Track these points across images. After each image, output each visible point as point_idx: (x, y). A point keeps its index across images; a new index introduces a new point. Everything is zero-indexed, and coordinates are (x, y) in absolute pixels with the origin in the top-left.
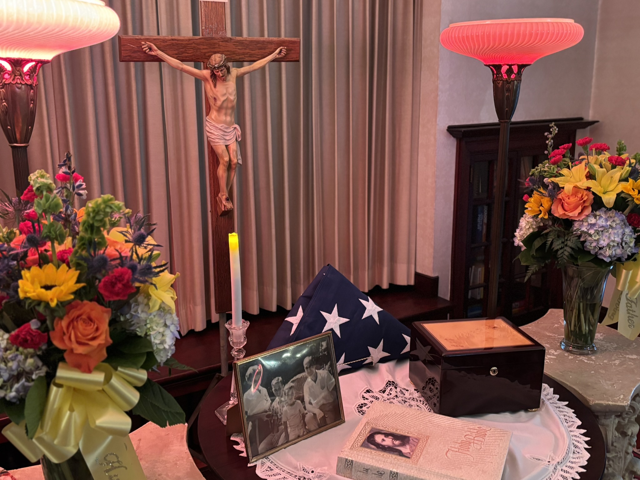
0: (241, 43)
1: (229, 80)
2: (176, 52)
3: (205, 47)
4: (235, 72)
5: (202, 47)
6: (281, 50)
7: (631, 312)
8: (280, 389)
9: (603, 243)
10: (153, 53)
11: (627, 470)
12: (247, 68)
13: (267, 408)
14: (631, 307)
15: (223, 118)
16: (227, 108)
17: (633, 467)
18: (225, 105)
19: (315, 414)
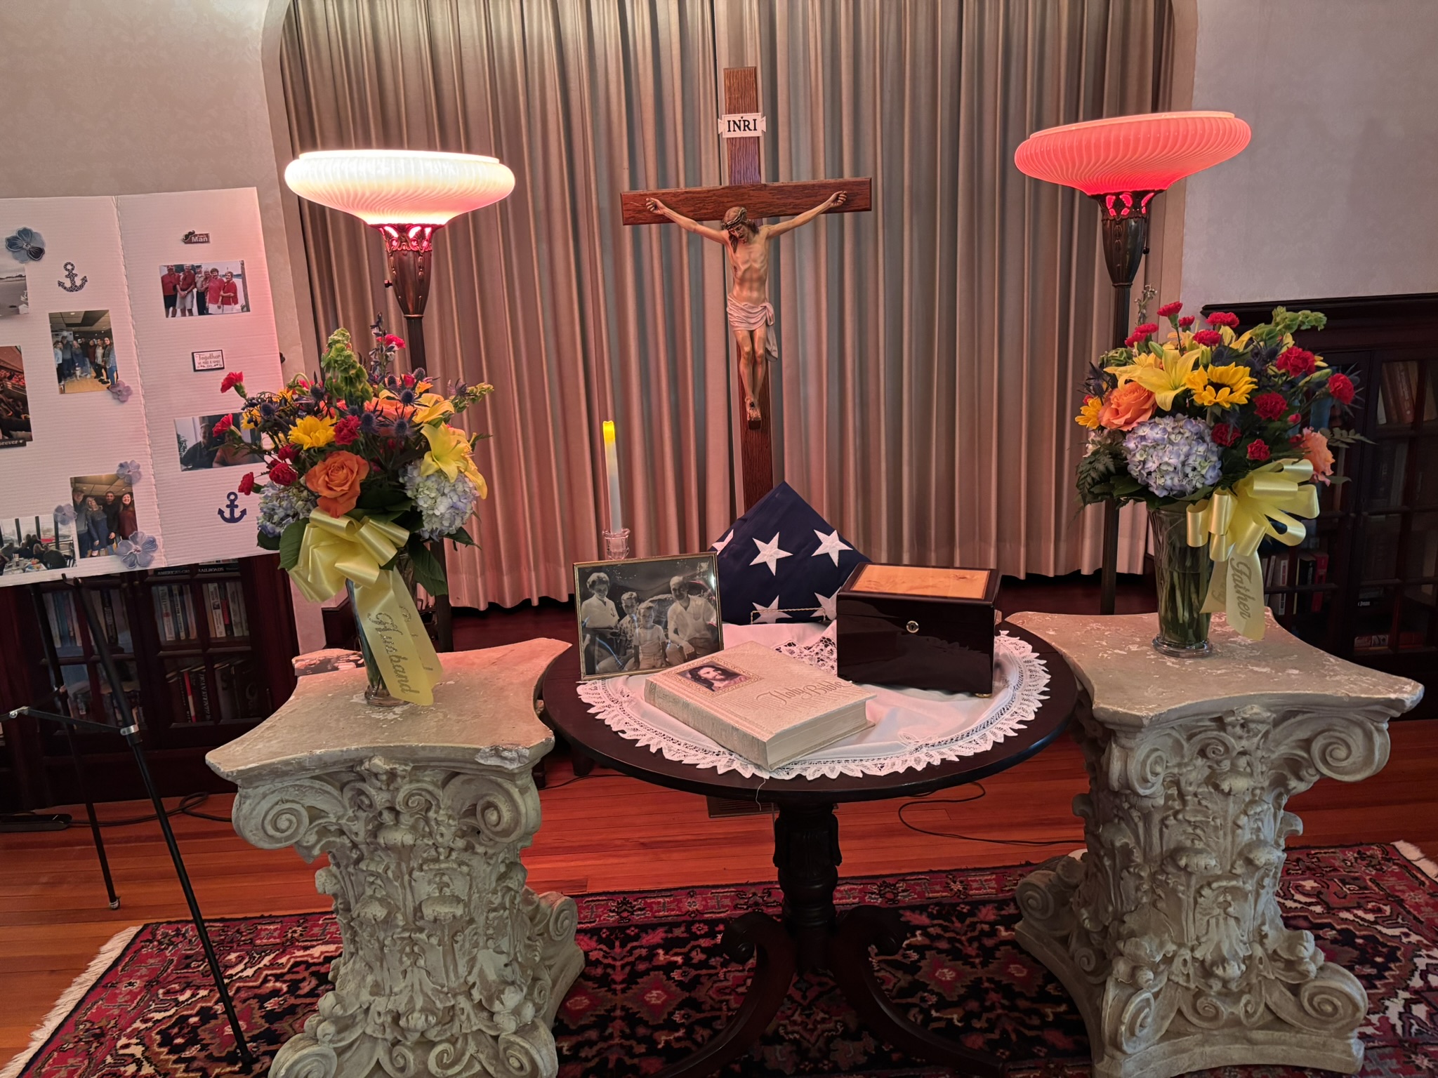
0: (781, 190)
1: (755, 242)
2: (692, 208)
3: (730, 199)
4: (765, 229)
5: (726, 200)
6: (838, 196)
7: (1242, 591)
8: (632, 606)
9: (1151, 466)
10: (659, 212)
11: (1240, 854)
12: (784, 224)
13: (613, 625)
14: (1242, 582)
15: (746, 293)
16: (751, 280)
17: (1250, 851)
18: (748, 275)
19: (681, 648)
